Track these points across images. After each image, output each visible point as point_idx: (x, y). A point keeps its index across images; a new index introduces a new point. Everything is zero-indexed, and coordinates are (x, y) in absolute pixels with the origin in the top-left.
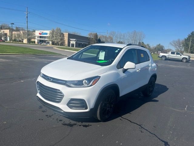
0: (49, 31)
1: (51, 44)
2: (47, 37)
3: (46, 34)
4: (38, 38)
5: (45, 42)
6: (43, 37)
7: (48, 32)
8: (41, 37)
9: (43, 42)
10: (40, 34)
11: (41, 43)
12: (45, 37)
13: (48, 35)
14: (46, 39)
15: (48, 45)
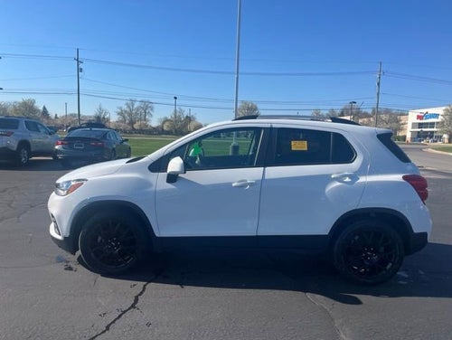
0: (444, 108)
1: (446, 141)
2: (438, 123)
3: (436, 116)
4: (413, 128)
5: (431, 137)
6: (427, 124)
7: (440, 111)
8: (421, 125)
9: (425, 137)
10: (419, 117)
11: (420, 141)
12: (432, 125)
13: (440, 119)
14: (435, 129)
15: (439, 143)
